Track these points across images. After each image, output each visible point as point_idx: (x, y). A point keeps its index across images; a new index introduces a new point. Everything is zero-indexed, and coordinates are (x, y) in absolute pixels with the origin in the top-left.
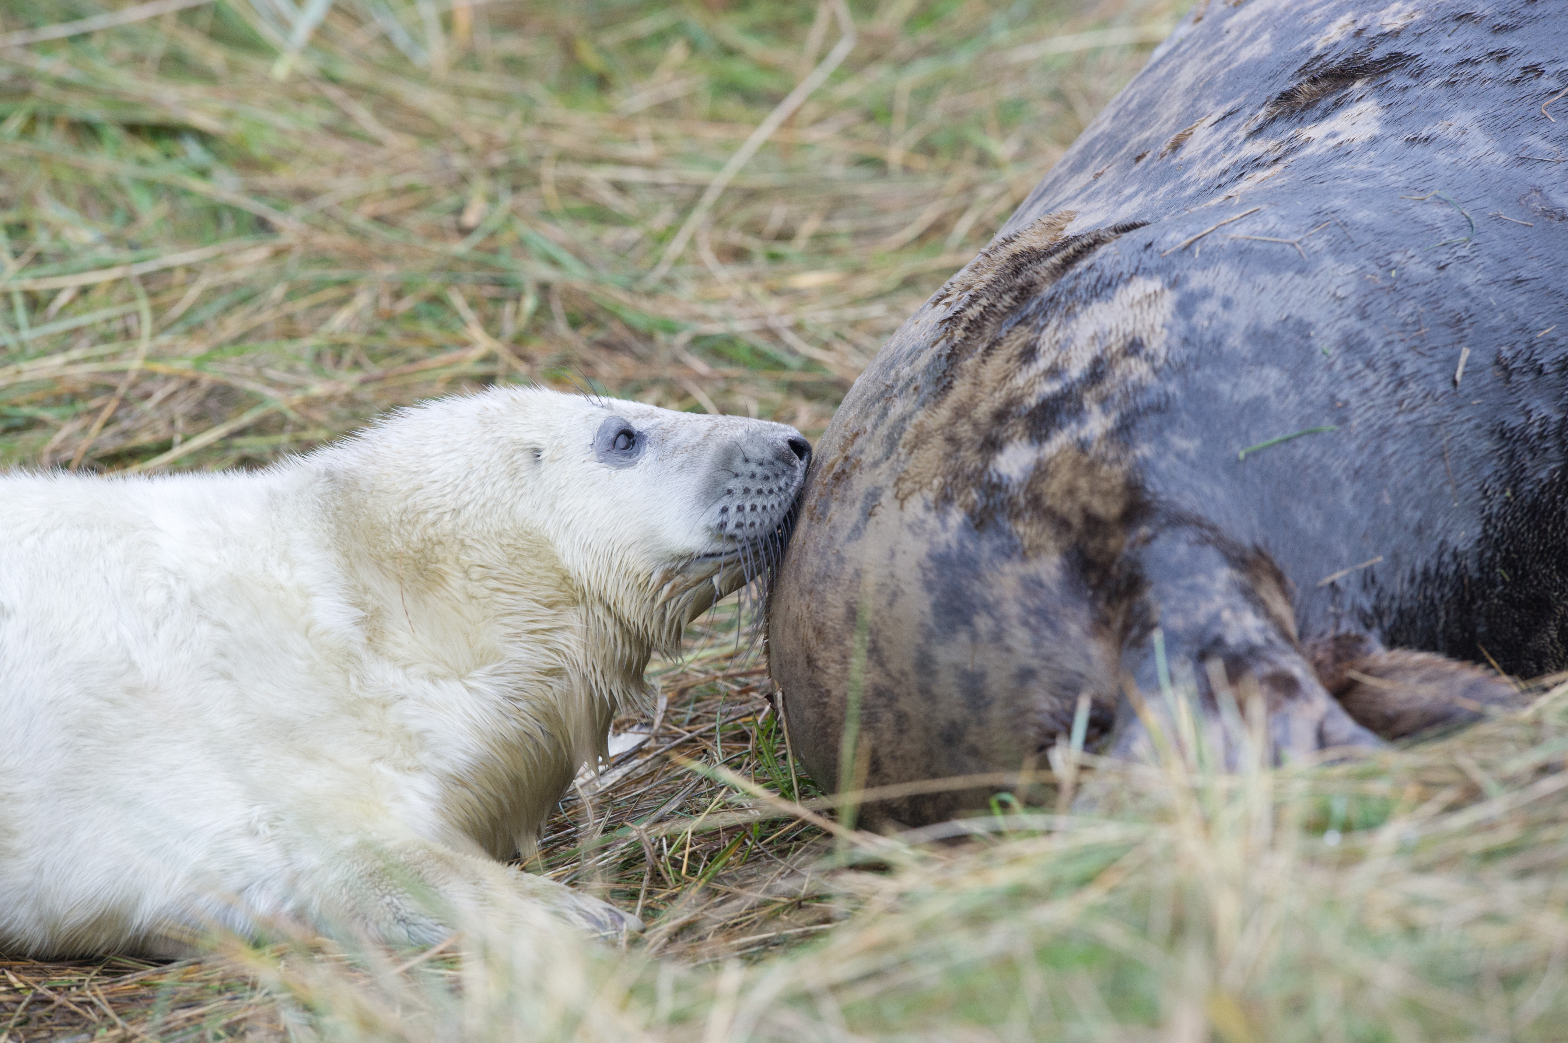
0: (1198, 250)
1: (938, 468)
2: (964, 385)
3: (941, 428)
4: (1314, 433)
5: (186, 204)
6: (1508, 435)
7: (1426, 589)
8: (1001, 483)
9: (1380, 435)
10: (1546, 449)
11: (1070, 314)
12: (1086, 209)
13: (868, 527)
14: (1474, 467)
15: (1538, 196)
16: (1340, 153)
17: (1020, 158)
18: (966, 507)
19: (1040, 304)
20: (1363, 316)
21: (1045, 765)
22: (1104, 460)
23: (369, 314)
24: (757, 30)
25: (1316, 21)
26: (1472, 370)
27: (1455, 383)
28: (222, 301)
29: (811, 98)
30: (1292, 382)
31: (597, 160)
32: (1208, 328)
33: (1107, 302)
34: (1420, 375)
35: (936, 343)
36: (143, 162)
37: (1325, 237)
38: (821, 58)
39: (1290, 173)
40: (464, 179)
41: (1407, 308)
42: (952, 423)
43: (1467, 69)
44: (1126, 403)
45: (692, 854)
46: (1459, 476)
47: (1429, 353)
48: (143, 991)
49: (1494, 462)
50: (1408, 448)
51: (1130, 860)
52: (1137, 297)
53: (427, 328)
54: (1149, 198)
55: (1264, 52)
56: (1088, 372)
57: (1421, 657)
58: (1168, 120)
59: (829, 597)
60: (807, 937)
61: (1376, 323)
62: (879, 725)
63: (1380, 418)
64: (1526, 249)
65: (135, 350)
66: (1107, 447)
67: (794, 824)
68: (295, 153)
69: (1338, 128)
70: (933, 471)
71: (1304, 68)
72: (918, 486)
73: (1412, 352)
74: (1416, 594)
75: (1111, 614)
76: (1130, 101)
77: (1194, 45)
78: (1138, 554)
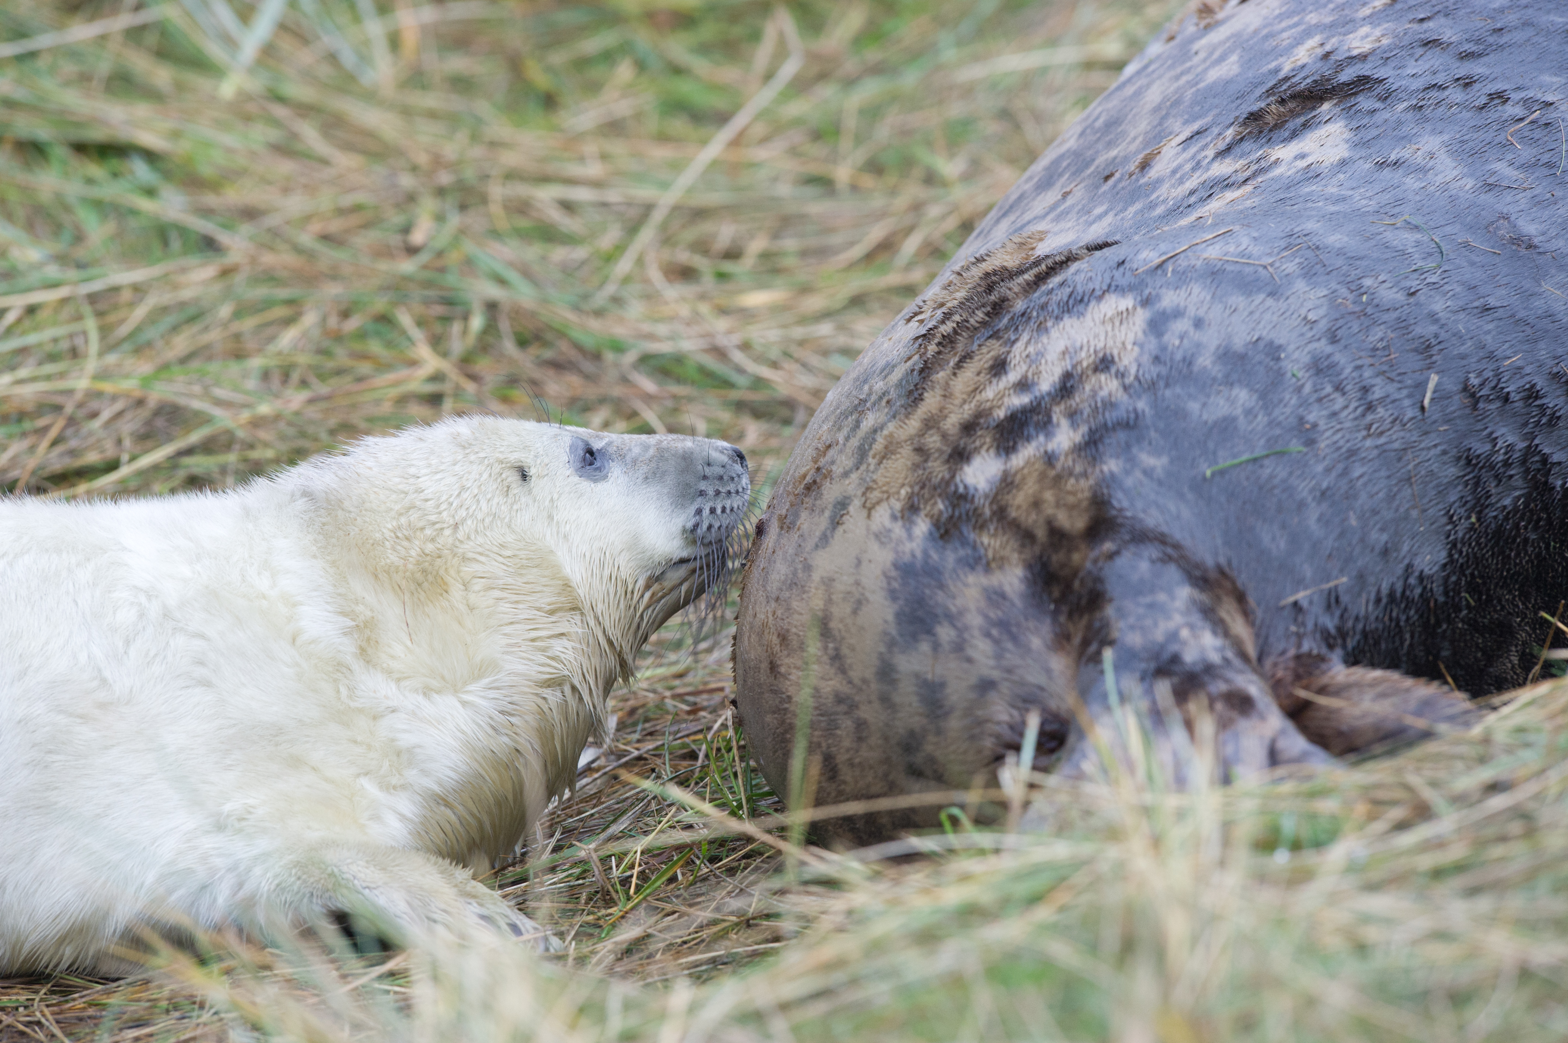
0: (1170, 269)
1: (906, 478)
2: (934, 397)
3: (911, 438)
4: (1281, 454)
5: (133, 223)
6: (1474, 462)
7: (1391, 611)
8: (967, 494)
9: (1347, 458)
10: (1511, 476)
11: (1041, 328)
12: (1056, 229)
13: (836, 536)
14: (1440, 492)
15: (1506, 223)
16: (1310, 175)
17: (966, 177)
18: (932, 517)
19: (1012, 318)
20: (1334, 339)
22: (1071, 474)
23: (316, 333)
24: (704, 49)
25: (1285, 43)
26: (1440, 396)
27: (1423, 408)
28: (169, 320)
29: (758, 117)
30: (1261, 403)
31: (545, 179)
32: (1178, 347)
33: (1078, 318)
34: (1388, 400)
35: (909, 358)
36: (90, 181)
37: (1297, 260)
38: (769, 76)
39: (1260, 194)
40: (411, 198)
41: (1377, 333)
42: (921, 434)
43: (1434, 94)
44: (1094, 418)
45: (642, 872)
46: (1426, 500)
47: (1398, 378)
48: (91, 1012)
49: (1460, 488)
50: (1375, 471)
51: (1080, 878)
52: (1109, 314)
53: (375, 347)
54: (1119, 217)
55: (1232, 73)
56: (1058, 386)
58: (1135, 139)
59: (795, 604)
60: (756, 956)
61: (1346, 347)
62: (839, 732)
63: (1348, 441)
64: (1494, 277)
65: (82, 370)
66: (1074, 461)
68: (240, 173)
69: (1306, 150)
70: (900, 481)
71: (1272, 88)
72: (885, 496)
73: (1382, 377)
74: (1381, 616)
75: (1071, 628)
76: (1097, 118)
77: (1162, 65)
78: (1101, 569)
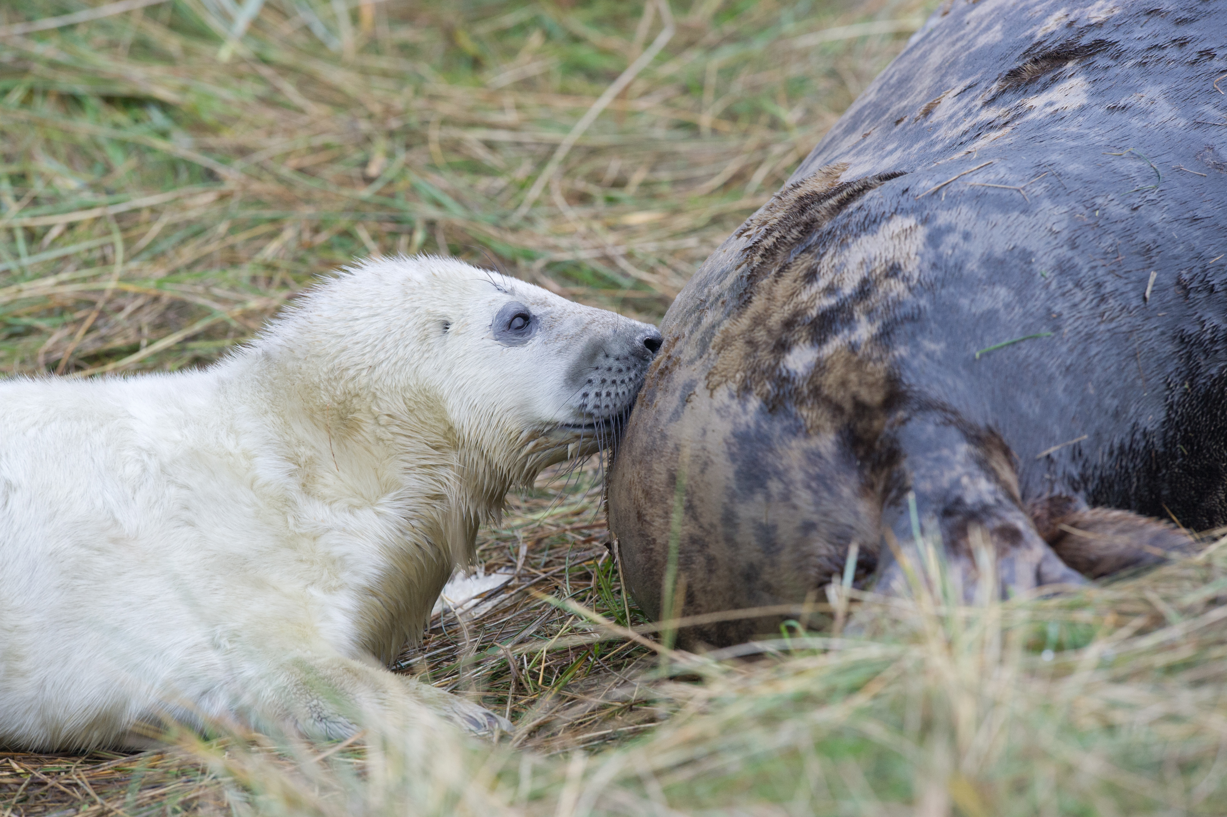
0: (944, 194)
1: (740, 365)
2: (760, 300)
3: (743, 333)
4: (1034, 338)
5: (150, 158)
6: (1186, 340)
7: (1122, 460)
8: (789, 377)
9: (1086, 340)
10: (1217, 351)
11: (844, 244)
12: (856, 162)
13: (685, 411)
14: (1159, 365)
15: (1211, 152)
16: (1056, 118)
17: (803, 123)
18: (762, 395)
19: (821, 236)
20: (1073, 246)
21: (823, 598)
22: (870, 359)
23: (293, 245)
24: (598, 22)
25: (1038, 15)
26: (1159, 289)
27: (1145, 299)
28: (178, 235)
29: (640, 75)
30: (1017, 298)
31: (472, 125)
32: (951, 256)
33: (872, 235)
34: (1117, 293)
35: (739, 266)
36: (117, 126)
37: (1044, 185)
38: (648, 43)
39: (1017, 134)
40: (368, 139)
41: (1107, 241)
42: (751, 330)
43: (1155, 53)
44: (887, 314)
45: (547, 668)
46: (1148, 372)
47: (1125, 275)
48: (117, 775)
49: (1176, 361)
50: (1108, 350)
51: (890, 673)
52: (896, 232)
53: (340, 256)
54: (906, 153)
55: (996, 39)
56: (857, 290)
57: (1117, 513)
58: (921, 92)
59: (655, 466)
60: (636, 734)
61: (1083, 252)
62: (694, 566)
63: (1086, 327)
64: (1201, 194)
65: (110, 273)
66: (872, 348)
67: (626, 644)
68: (236, 119)
69: (1054, 99)
70: (736, 367)
71: (1028, 51)
72: (724, 379)
73: (1112, 275)
74: (1114, 465)
75: (874, 479)
76: (892, 77)
77: (941, 33)
78: (896, 432)
